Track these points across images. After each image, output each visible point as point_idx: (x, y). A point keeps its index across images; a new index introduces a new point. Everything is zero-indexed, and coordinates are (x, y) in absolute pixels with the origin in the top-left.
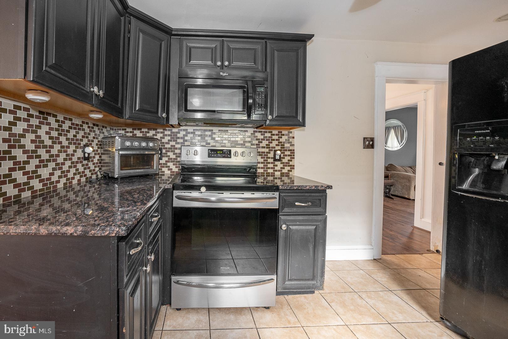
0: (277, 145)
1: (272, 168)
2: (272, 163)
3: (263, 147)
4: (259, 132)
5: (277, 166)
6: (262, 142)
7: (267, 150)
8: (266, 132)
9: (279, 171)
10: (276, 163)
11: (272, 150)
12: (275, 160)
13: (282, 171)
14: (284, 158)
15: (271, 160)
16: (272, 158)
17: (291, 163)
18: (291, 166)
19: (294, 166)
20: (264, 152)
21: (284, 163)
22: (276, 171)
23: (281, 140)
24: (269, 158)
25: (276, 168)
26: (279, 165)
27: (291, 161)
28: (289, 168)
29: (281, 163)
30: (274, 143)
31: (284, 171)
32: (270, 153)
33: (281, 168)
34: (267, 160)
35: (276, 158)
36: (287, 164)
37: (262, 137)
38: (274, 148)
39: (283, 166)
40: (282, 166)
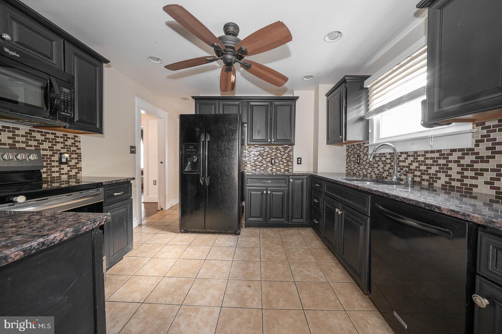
0: (62, 148)
1: (57, 172)
2: (57, 166)
3: (46, 150)
4: (38, 132)
5: (63, 169)
6: (42, 144)
7: (51, 153)
8: (49, 133)
9: (66, 174)
10: (62, 166)
11: (57, 153)
12: (61, 163)
13: (69, 174)
14: (71, 161)
15: (57, 164)
16: (57, 161)
17: (78, 166)
18: (78, 168)
19: (81, 168)
20: (47, 155)
21: (71, 166)
22: (63, 174)
23: (66, 143)
24: (54, 161)
25: (62, 171)
26: (66, 168)
27: (78, 163)
28: (76, 171)
29: (68, 166)
30: (58, 147)
31: (71, 174)
32: (54, 156)
33: (68, 171)
34: (51, 164)
35: (63, 161)
36: (74, 167)
37: (43, 138)
38: (60, 150)
39: (70, 168)
40: (69, 169)
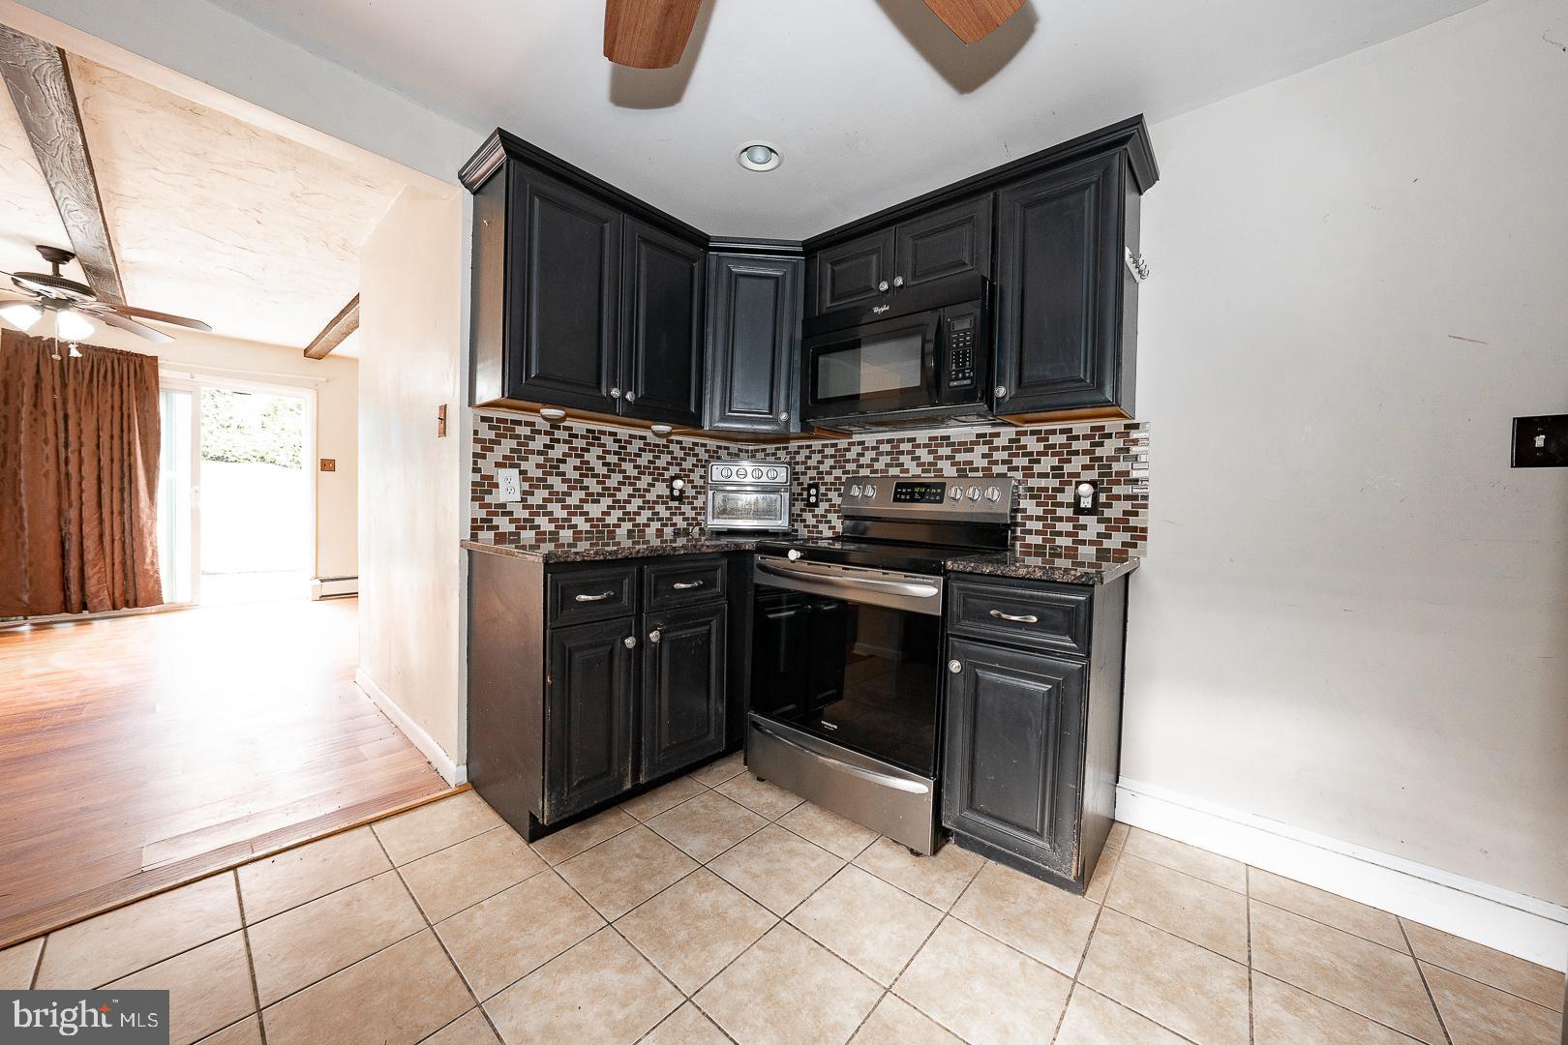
0: (1085, 467)
1: (1068, 534)
2: (1069, 520)
3: (1044, 475)
4: (1033, 433)
5: (1084, 527)
6: (1038, 461)
7: (1055, 483)
8: (1053, 432)
9: (1092, 543)
10: (1083, 519)
11: (1069, 483)
12: (1079, 511)
13: (1101, 543)
14: (1110, 506)
15: (1069, 512)
16: (1069, 505)
17: (1133, 521)
18: (1135, 529)
19: (1144, 530)
20: (1046, 489)
21: (1109, 520)
22: (1083, 542)
23: (1099, 452)
24: (1061, 505)
25: (1082, 535)
26: (1093, 527)
27: (1136, 514)
28: (1127, 537)
29: (1099, 521)
30: (1076, 464)
31: (1107, 544)
32: (1062, 491)
33: (1099, 535)
34: (1055, 512)
35: (1082, 506)
36: (1122, 524)
37: (1041, 447)
38: (1078, 475)
39: (1107, 528)
40: (1102, 528)
